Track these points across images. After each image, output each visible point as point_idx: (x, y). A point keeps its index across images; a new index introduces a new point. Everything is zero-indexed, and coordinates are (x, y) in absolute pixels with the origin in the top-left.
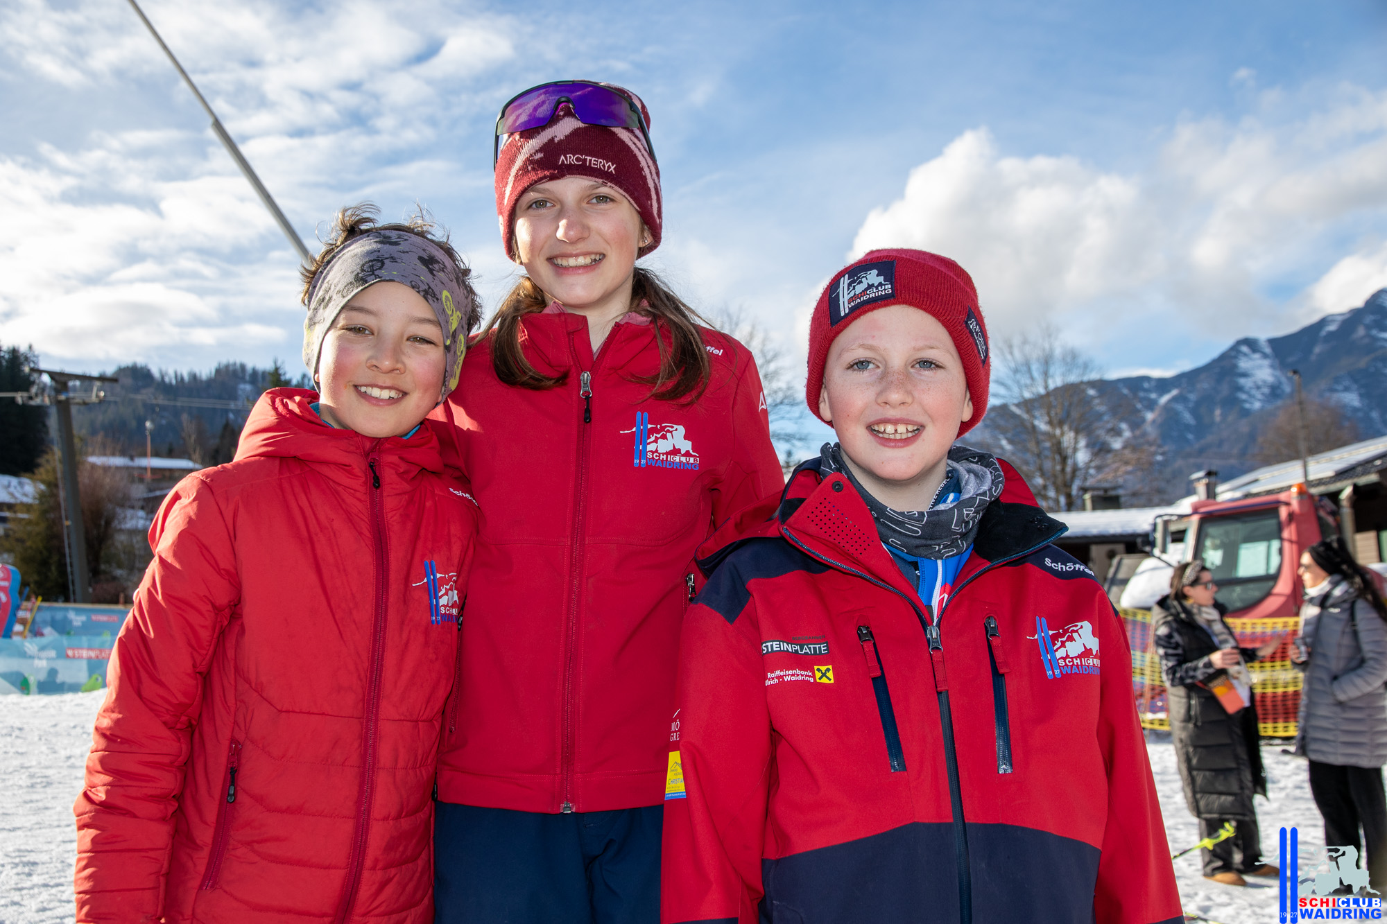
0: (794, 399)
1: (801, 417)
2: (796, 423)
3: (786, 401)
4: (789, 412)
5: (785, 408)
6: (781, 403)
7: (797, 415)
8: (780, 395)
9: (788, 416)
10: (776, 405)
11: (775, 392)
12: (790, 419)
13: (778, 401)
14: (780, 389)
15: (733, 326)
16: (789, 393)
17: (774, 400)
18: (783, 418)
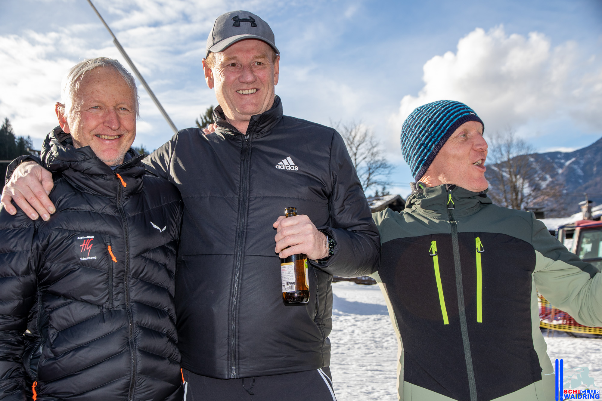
0: (386, 165)
1: (389, 174)
2: (387, 176)
3: (382, 166)
4: (383, 171)
5: (381, 170)
6: (380, 167)
7: (387, 172)
8: (379, 163)
9: (382, 173)
10: (377, 168)
11: (377, 162)
12: (384, 175)
13: (378, 166)
14: (379, 160)
15: (357, 130)
16: (383, 162)
17: (376, 166)
18: (380, 174)
